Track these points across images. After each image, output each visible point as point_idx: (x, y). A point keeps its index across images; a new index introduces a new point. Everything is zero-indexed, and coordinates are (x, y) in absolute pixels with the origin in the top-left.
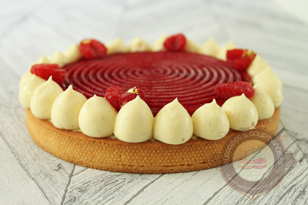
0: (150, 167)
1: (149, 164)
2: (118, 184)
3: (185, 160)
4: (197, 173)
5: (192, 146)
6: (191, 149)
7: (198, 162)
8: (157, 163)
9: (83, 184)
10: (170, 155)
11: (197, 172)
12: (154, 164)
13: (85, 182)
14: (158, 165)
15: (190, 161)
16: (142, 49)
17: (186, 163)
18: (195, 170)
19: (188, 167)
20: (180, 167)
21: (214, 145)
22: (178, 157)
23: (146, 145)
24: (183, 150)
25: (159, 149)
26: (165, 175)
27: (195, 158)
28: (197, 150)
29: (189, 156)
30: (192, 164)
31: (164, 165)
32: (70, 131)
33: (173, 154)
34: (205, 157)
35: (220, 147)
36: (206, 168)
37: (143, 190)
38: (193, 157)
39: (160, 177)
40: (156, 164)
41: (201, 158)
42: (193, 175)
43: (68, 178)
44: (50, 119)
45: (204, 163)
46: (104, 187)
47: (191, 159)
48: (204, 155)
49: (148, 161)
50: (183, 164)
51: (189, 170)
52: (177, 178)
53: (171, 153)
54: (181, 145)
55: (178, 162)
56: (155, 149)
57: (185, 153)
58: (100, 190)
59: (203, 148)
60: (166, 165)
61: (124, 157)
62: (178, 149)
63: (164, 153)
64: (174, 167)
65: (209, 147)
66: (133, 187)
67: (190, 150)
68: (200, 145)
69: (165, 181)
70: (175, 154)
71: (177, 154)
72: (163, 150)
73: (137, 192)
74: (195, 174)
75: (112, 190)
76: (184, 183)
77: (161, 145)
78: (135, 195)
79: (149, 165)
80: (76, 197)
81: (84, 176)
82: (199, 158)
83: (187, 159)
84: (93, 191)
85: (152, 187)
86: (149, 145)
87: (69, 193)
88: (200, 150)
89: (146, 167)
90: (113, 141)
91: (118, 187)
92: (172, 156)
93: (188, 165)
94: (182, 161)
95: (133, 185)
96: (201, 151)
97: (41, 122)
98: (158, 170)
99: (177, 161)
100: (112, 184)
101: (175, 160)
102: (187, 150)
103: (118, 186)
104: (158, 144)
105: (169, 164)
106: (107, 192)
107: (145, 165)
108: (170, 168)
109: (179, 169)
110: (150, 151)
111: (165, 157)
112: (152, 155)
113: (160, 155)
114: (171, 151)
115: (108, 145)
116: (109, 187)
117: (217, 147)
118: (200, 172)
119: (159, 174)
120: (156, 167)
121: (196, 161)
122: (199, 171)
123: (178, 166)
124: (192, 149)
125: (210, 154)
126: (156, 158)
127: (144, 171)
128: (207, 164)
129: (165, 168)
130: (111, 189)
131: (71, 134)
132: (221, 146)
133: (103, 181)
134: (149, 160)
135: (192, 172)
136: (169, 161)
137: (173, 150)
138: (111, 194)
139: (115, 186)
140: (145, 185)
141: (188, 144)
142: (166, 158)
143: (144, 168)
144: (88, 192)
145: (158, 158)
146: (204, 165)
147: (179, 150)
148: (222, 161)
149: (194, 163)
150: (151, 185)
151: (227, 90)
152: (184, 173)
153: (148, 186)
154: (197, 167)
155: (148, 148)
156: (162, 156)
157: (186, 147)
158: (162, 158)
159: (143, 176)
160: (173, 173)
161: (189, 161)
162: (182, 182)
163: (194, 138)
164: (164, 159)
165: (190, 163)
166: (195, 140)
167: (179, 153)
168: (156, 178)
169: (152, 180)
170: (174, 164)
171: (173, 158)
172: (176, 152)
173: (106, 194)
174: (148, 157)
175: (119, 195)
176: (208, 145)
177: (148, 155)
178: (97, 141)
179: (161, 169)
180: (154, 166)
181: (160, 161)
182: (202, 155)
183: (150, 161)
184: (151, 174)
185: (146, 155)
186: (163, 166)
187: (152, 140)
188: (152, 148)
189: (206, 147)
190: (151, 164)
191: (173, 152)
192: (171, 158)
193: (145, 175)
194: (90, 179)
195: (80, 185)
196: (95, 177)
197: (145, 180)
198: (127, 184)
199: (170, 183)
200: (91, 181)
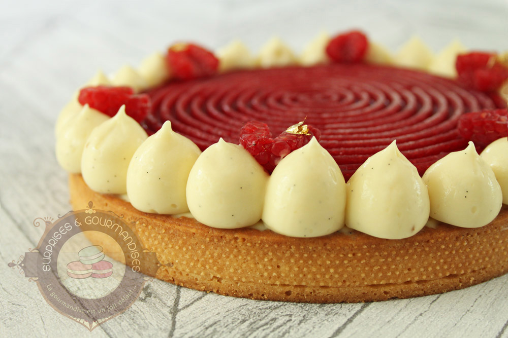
0: (340, 289)
1: (339, 281)
2: (279, 327)
3: (414, 271)
4: (438, 298)
5: (428, 241)
6: (427, 249)
7: (440, 275)
8: (355, 279)
9: (202, 328)
10: (384, 262)
11: (437, 295)
12: (349, 281)
13: (207, 324)
14: (357, 284)
15: (425, 273)
16: (284, 61)
17: (416, 279)
18: (434, 293)
19: (420, 286)
20: (403, 286)
21: (472, 238)
22: (400, 266)
23: (333, 242)
24: (411, 251)
25: (360, 249)
26: (373, 305)
27: (434, 267)
28: (438, 249)
29: (423, 262)
30: (428, 279)
31: (370, 284)
32: (167, 217)
33: (390, 260)
34: (455, 263)
35: (483, 242)
36: (456, 288)
38: (430, 264)
39: (363, 308)
40: (355, 282)
41: (446, 267)
42: (431, 304)
43: (170, 316)
44: (126, 193)
45: (451, 276)
46: (250, 335)
47: (426, 268)
48: (452, 261)
49: (337, 276)
50: (409, 279)
51: (422, 292)
52: (400, 311)
53: (386, 257)
54: (406, 240)
55: (399, 275)
56: (352, 250)
57: (415, 257)
59: (451, 246)
60: (375, 282)
61: (287, 269)
62: (400, 250)
63: (371, 257)
64: (392, 287)
65: (462, 243)
66: (313, 331)
67: (424, 250)
68: (445, 239)
69: (377, 316)
70: (394, 260)
71: (398, 258)
72: (369, 252)
74: (435, 300)
76: (417, 321)
77: (366, 241)
79: (340, 284)
81: (203, 312)
82: (442, 268)
83: (418, 270)
86: (341, 242)
88: (445, 250)
89: (333, 287)
90: (263, 236)
91: (281, 334)
92: (388, 265)
93: (418, 282)
94: (408, 273)
95: (312, 328)
96: (447, 253)
97: (105, 201)
98: (357, 294)
99: (398, 273)
100: (265, 327)
101: (393, 273)
102: (419, 250)
103: (279, 332)
104: (358, 239)
105: (381, 280)
107: (330, 285)
108: (382, 290)
109: (402, 291)
110: (343, 254)
111: (374, 266)
112: (346, 262)
113: (362, 262)
114: (386, 253)
115: (251, 243)
116: (259, 333)
117: (478, 242)
118: (443, 296)
119: (360, 302)
120: (353, 287)
121: (435, 273)
122: (442, 293)
123: (400, 284)
124: (430, 247)
125: (464, 257)
126: (354, 269)
127: (328, 297)
128: (458, 279)
129: (372, 289)
131: (171, 224)
132: (485, 240)
133: (244, 321)
134: (339, 273)
135: (428, 297)
136: (380, 275)
137: (391, 251)
139: (273, 331)
140: (336, 327)
141: (419, 238)
142: (376, 268)
143: (328, 290)
145: (359, 269)
146: (451, 281)
147: (402, 252)
148: (486, 272)
149: (432, 277)
150: (348, 327)
151: (488, 124)
152: (412, 299)
153: (343, 329)
154: (437, 285)
155: (338, 248)
156: (366, 264)
157: (417, 244)
158: (367, 269)
159: (327, 307)
160: (389, 300)
161: (422, 274)
162: (413, 319)
163: (432, 225)
164: (372, 271)
165: (424, 277)
166: (432, 228)
167: (403, 257)
168: (355, 312)
169: (349, 317)
170: (391, 281)
171: (389, 269)
172: (397, 255)
174: (336, 268)
176: (462, 238)
177: (337, 262)
178: (228, 236)
179: (363, 291)
180: (349, 286)
181: (363, 275)
182: (449, 260)
183: (341, 276)
184: (342, 302)
185: (333, 264)
186: (367, 286)
187: (345, 231)
188: (346, 248)
189: (458, 244)
190: (344, 281)
191: (389, 255)
192: (385, 268)
193: (330, 305)
194: (217, 318)
195: (198, 330)
196: (227, 312)
197: (334, 316)
198: (297, 325)
199: (387, 320)
200: (220, 321)
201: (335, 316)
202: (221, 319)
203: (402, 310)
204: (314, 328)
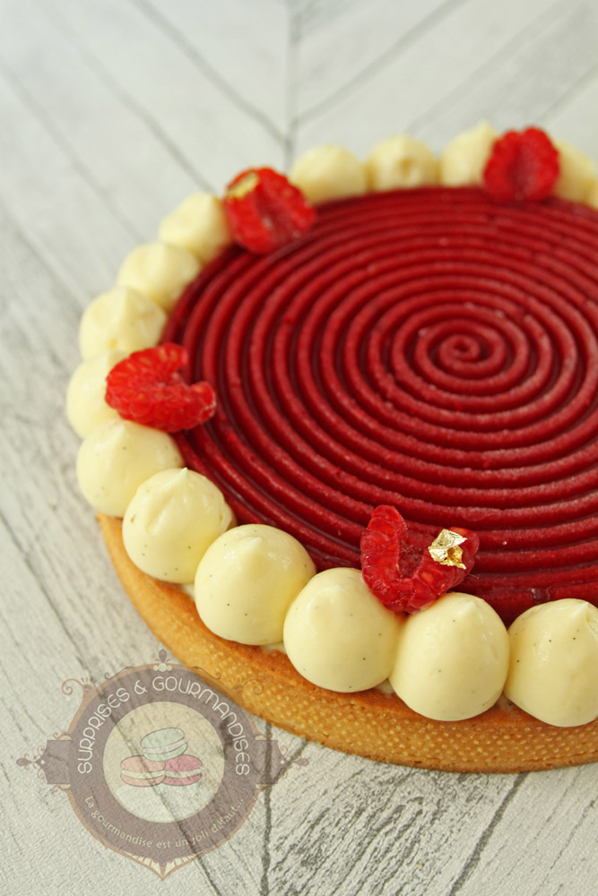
0: (489, 764)
2: (407, 826)
9: (306, 826)
13: (311, 817)
14: (512, 760)
25: (521, 731)
31: (529, 759)
32: (255, 649)
37: (478, 859)
43: (262, 797)
44: (192, 583)
46: (369, 843)
52: (565, 794)
55: (569, 751)
56: (510, 732)
58: (359, 859)
60: (536, 758)
63: (535, 738)
66: (450, 840)
69: (534, 806)
72: (532, 734)
73: (463, 865)
75: (392, 858)
76: (586, 820)
78: (457, 878)
80: (299, 889)
81: (305, 786)
84: (341, 862)
85: (501, 842)
87: (274, 869)
89: (480, 763)
91: (408, 845)
95: (448, 833)
98: (510, 767)
100: (387, 828)
101: (562, 750)
103: (407, 840)
105: (544, 757)
106: (381, 866)
107: (476, 761)
108: (544, 763)
110: (497, 735)
111: (536, 745)
112: (500, 742)
113: (521, 742)
116: (381, 841)
123: (569, 757)
126: (510, 748)
130: (389, 855)
133: (359, 813)
134: (489, 752)
136: (545, 753)
138: (392, 876)
140: (479, 834)
142: (540, 747)
144: (327, 865)
150: (497, 829)
152: (582, 768)
153: (489, 836)
155: (491, 730)
156: (527, 744)
158: (527, 748)
162: (581, 815)
164: (533, 749)
168: (506, 795)
169: (497, 807)
171: (556, 746)
173: (377, 873)
174: (487, 747)
175: (416, 881)
177: (488, 742)
178: (341, 701)
179: (519, 765)
181: (521, 753)
185: (483, 743)
187: (503, 704)
194: (325, 802)
195: (300, 832)
196: (337, 787)
197: (477, 803)
198: (429, 825)
199: (547, 818)
200: (328, 809)
201: (479, 805)
202: (329, 806)
203: (568, 793)
204: (452, 832)
